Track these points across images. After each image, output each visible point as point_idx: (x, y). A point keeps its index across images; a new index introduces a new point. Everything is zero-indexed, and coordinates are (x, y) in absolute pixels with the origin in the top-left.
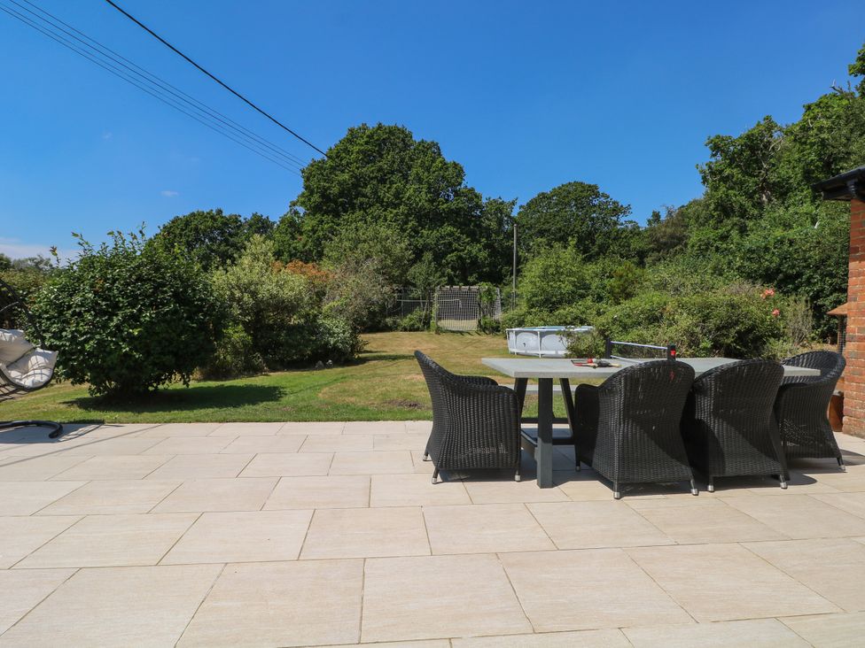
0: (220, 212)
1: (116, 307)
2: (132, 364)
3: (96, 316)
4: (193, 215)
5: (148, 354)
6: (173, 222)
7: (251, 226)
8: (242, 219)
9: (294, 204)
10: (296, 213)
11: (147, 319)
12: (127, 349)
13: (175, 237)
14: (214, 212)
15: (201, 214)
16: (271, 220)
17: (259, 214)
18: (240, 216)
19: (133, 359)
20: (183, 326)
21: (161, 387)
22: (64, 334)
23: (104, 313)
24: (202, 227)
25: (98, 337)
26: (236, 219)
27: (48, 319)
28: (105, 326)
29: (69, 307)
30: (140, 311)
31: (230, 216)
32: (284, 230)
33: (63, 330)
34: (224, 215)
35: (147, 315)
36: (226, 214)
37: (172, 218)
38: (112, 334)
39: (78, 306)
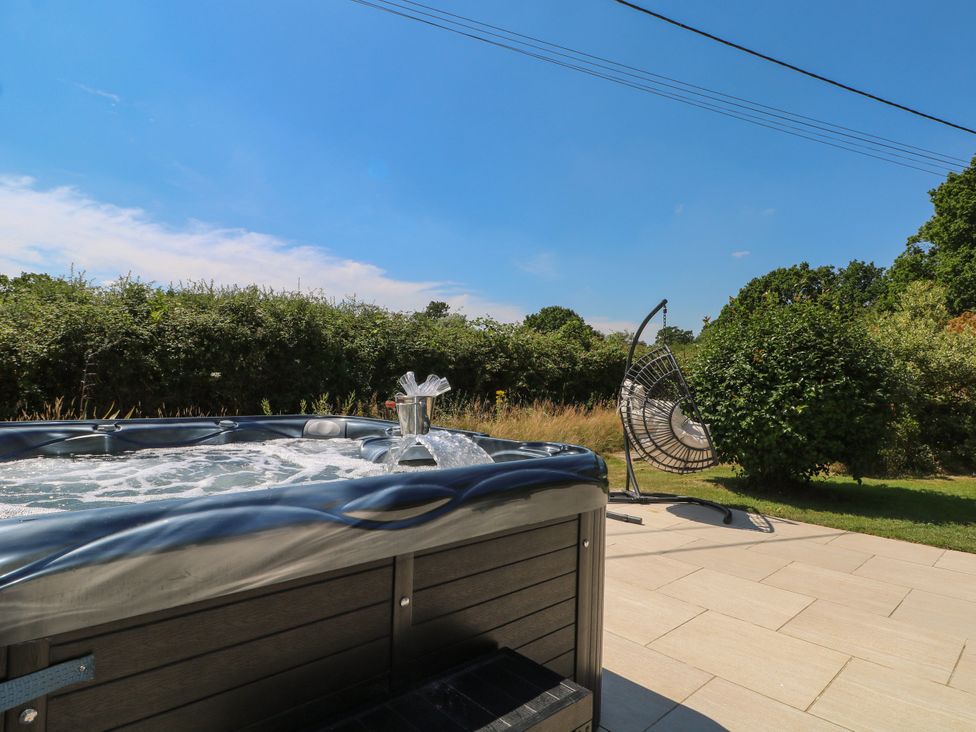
0: (805, 266)
1: (774, 380)
2: (791, 447)
3: (753, 390)
4: (773, 274)
5: (810, 437)
6: (751, 285)
7: (847, 278)
8: (836, 272)
9: (915, 240)
10: (918, 251)
11: (812, 394)
12: (789, 429)
13: (753, 301)
14: (798, 267)
15: (783, 272)
16: (877, 266)
17: (859, 261)
18: (833, 267)
19: (794, 441)
20: (857, 405)
21: (814, 478)
22: (719, 408)
23: (761, 386)
24: (785, 286)
25: (756, 413)
26: (827, 273)
27: (701, 392)
28: (763, 402)
29: (722, 380)
30: (803, 385)
31: (820, 270)
32: (903, 276)
33: (718, 404)
34: (810, 268)
35: (812, 391)
36: (814, 267)
37: (750, 281)
38: (771, 411)
39: (733, 378)
